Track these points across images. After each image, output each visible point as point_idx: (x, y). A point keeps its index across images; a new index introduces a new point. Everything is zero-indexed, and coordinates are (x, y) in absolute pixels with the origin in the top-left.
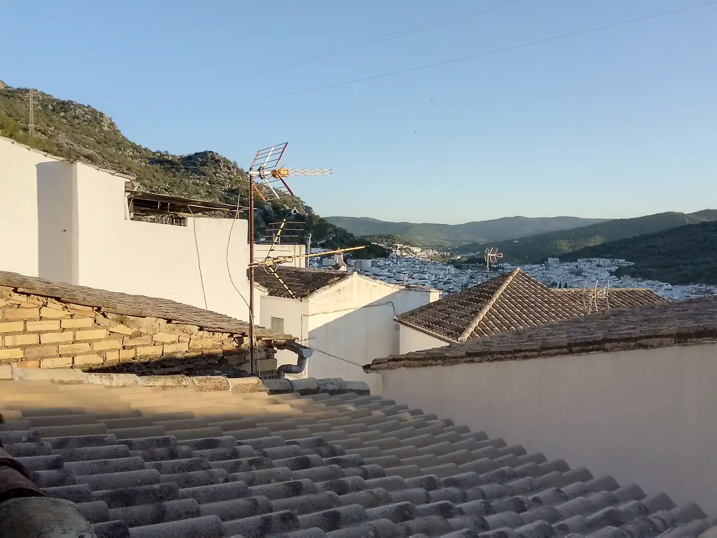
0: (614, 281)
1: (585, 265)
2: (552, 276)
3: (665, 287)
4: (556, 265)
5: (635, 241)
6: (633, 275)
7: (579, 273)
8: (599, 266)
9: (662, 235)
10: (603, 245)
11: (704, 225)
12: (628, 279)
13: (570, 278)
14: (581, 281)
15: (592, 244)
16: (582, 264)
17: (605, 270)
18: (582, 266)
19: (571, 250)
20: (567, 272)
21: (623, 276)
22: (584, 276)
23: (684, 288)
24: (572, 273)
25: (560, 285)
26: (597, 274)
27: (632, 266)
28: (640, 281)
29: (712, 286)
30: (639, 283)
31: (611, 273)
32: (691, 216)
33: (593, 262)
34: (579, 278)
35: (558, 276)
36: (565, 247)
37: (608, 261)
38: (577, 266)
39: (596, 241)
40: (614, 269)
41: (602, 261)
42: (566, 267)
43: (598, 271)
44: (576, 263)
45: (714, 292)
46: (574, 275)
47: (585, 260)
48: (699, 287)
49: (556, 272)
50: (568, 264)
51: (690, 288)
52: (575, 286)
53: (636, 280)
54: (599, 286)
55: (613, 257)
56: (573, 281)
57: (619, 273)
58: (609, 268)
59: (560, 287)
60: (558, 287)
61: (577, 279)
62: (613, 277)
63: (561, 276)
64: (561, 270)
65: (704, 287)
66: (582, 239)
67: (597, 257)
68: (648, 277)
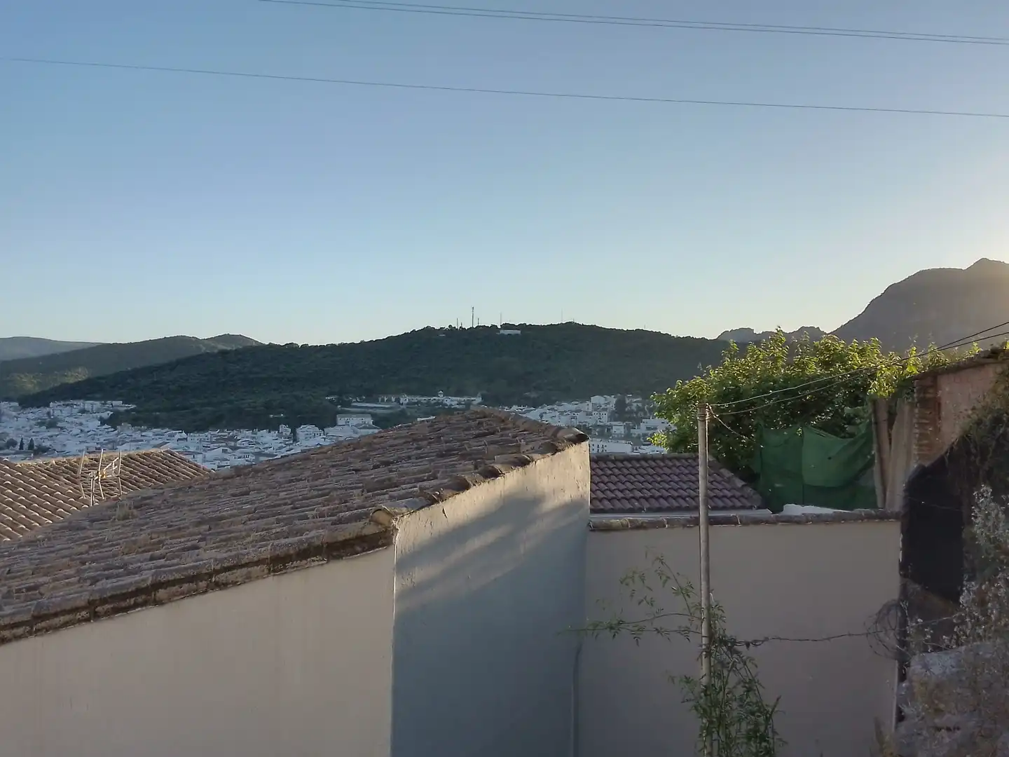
0: (108, 432)
1: (61, 410)
2: (7, 430)
3: (178, 436)
4: (14, 414)
5: (135, 374)
6: (135, 422)
7: (52, 424)
8: (83, 411)
9: (172, 366)
10: (88, 381)
11: (224, 353)
12: (127, 430)
13: (38, 432)
14: (58, 435)
15: (71, 381)
16: (57, 409)
17: (93, 418)
18: (57, 413)
19: (37, 390)
20: (34, 422)
21: (120, 425)
22: (62, 428)
23: (202, 436)
24: (41, 424)
25: (22, 444)
26: (81, 424)
27: (132, 410)
28: (144, 431)
29: (235, 431)
30: (143, 434)
31: (103, 422)
32: (206, 341)
33: (75, 406)
34: (53, 432)
35: (18, 429)
36: (29, 384)
37: (98, 404)
38: (48, 413)
39: (78, 375)
40: (106, 415)
41: (88, 405)
42: (30, 416)
43: (83, 419)
44: (48, 409)
45: (238, 438)
46: (44, 428)
47: (62, 403)
48: (220, 434)
49: (15, 423)
50: (33, 410)
51: (209, 436)
52: (47, 444)
53: (139, 430)
54: (84, 442)
55: (104, 398)
56: (43, 437)
57: (114, 421)
58: (99, 415)
59: (21, 447)
60: (18, 447)
61: (49, 434)
62: (106, 426)
63: (23, 429)
64: (22, 421)
65: (226, 433)
66: (56, 372)
67: (80, 398)
68: (154, 423)
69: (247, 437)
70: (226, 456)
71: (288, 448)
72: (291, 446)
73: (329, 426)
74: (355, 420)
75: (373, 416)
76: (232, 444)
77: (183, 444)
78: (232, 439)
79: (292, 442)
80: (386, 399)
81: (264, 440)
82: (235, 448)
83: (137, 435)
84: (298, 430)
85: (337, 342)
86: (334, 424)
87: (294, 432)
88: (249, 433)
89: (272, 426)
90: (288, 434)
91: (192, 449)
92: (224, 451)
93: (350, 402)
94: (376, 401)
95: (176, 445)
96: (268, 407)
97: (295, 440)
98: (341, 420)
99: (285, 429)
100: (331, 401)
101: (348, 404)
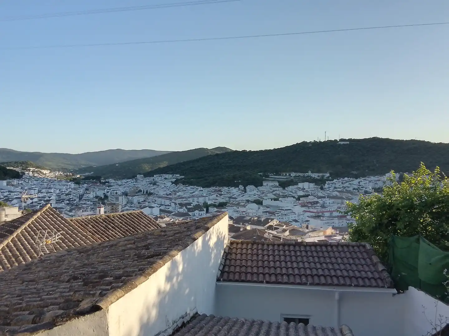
0: (174, 187)
1: (158, 178)
2: (139, 186)
3: (199, 189)
4: (142, 179)
5: (184, 164)
6: (184, 183)
7: (155, 184)
8: (166, 179)
9: (197, 161)
10: (168, 167)
11: (217, 155)
12: (181, 186)
13: (149, 187)
14: (156, 188)
16: (156, 178)
17: (169, 181)
19: (150, 170)
20: (148, 183)
21: (179, 184)
22: (158, 185)
23: (208, 189)
24: (151, 184)
25: (144, 191)
26: (165, 184)
27: (183, 178)
29: (221, 188)
30: (187, 188)
31: (173, 183)
32: (211, 150)
33: (163, 177)
35: (143, 185)
36: (147, 168)
37: (171, 176)
39: (163, 165)
40: (174, 180)
41: (167, 176)
42: (147, 180)
43: (165, 182)
44: (153, 178)
45: (222, 190)
47: (158, 175)
50: (149, 178)
51: (211, 189)
52: (152, 191)
53: (186, 186)
54: (166, 191)
55: (173, 174)
56: (151, 189)
57: (176, 183)
58: (171, 180)
59: (144, 193)
60: (142, 193)
61: (153, 187)
62: (174, 185)
63: (145, 186)
64: (144, 183)
65: (218, 188)
66: (157, 163)
67: (165, 174)
68: (191, 184)
69: (226, 190)
70: (218, 198)
71: (242, 195)
72: (243, 195)
73: (260, 186)
74: (271, 184)
75: (279, 182)
76: (220, 193)
77: (201, 192)
78: (220, 191)
79: (243, 193)
80: (284, 174)
81: (232, 191)
82: (221, 195)
83: (184, 189)
84: (247, 188)
85: (263, 149)
86: (262, 185)
87: (245, 188)
88: (227, 188)
89: (236, 186)
90: (243, 189)
91: (204, 195)
92: (217, 196)
93: (269, 175)
94: (280, 175)
95: (198, 193)
96: (234, 178)
97: (245, 192)
98: (265, 184)
99: (241, 187)
100: (260, 175)
101: (268, 176)
